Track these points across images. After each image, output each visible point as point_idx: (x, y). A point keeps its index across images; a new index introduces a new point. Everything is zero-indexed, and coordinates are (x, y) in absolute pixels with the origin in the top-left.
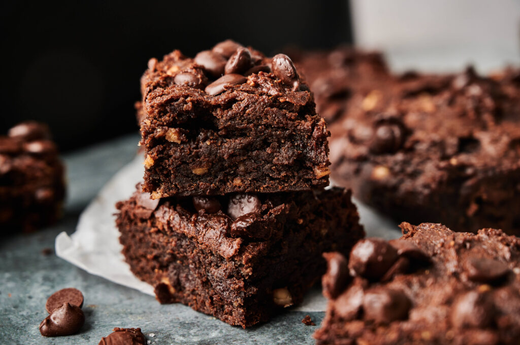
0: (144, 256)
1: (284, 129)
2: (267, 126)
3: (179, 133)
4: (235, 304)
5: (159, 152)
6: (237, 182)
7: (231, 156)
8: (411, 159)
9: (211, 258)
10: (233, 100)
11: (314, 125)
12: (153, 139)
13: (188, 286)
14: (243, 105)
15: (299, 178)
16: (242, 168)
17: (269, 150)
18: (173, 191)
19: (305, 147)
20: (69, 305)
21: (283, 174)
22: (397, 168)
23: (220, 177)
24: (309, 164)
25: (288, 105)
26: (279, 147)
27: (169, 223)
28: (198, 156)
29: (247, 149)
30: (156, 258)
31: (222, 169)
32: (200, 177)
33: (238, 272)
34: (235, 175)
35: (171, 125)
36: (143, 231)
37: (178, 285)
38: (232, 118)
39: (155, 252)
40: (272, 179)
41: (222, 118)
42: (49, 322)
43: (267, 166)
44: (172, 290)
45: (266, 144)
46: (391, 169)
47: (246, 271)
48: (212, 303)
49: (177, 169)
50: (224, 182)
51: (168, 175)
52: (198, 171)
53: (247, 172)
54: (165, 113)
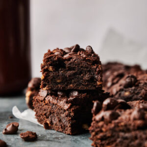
0: (41, 115)
1: (87, 68)
2: (82, 67)
3: (53, 68)
4: (68, 126)
5: (46, 74)
6: (71, 85)
7: (69, 76)
8: (137, 88)
9: (61, 111)
10: (71, 58)
11: (97, 67)
12: (44, 69)
13: (54, 122)
14: (74, 60)
15: (92, 85)
16: (73, 81)
17: (82, 75)
18: (50, 88)
19: (94, 74)
20: (13, 125)
21: (87, 83)
22: (132, 92)
23: (66, 83)
24: (95, 80)
25: (89, 60)
26: (86, 74)
27: (49, 100)
28: (58, 76)
29: (75, 74)
30: (45, 114)
31: (67, 81)
32: (59, 83)
33: (70, 115)
34: (71, 83)
35: (50, 65)
36: (41, 105)
37: (51, 123)
38: (70, 64)
39: (45, 112)
40: (83, 85)
41: (67, 64)
42: (6, 130)
43: (81, 81)
44: (50, 125)
45: (81, 73)
46: (130, 92)
47: (72, 114)
48: (61, 127)
49: (52, 80)
50: (67, 85)
51: (48, 82)
52: (58, 81)
53: (75, 82)
54: (49, 61)
